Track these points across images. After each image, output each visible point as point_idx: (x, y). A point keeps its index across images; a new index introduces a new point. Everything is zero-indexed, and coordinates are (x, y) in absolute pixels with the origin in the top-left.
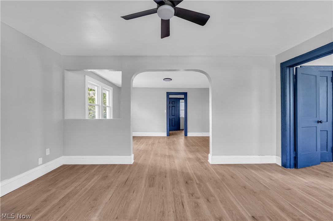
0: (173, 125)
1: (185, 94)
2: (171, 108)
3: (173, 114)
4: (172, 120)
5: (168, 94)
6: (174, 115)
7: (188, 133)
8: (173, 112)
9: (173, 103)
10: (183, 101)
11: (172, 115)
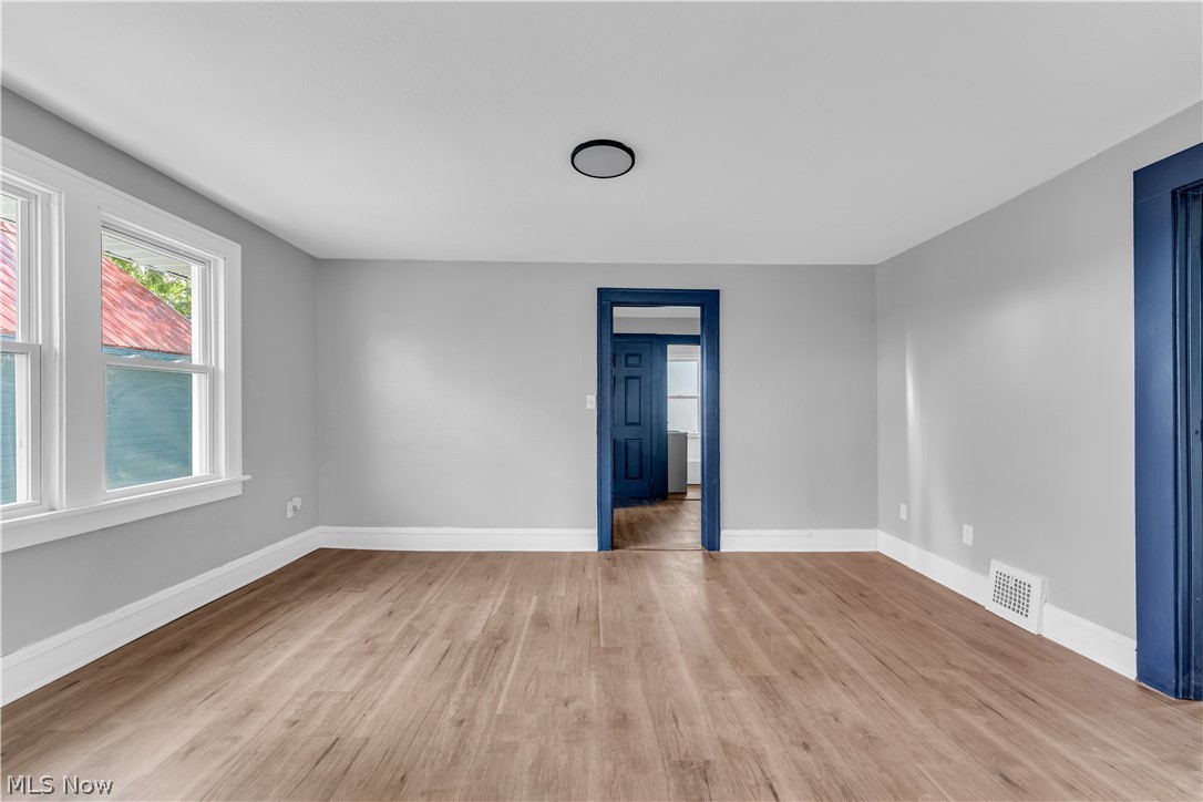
0: (630, 475)
1: (708, 302)
2: (620, 387)
3: (634, 418)
4: (626, 446)
5: (609, 299)
6: (638, 424)
7: (723, 533)
8: (633, 405)
9: (632, 360)
10: (696, 351)
11: (627, 424)
